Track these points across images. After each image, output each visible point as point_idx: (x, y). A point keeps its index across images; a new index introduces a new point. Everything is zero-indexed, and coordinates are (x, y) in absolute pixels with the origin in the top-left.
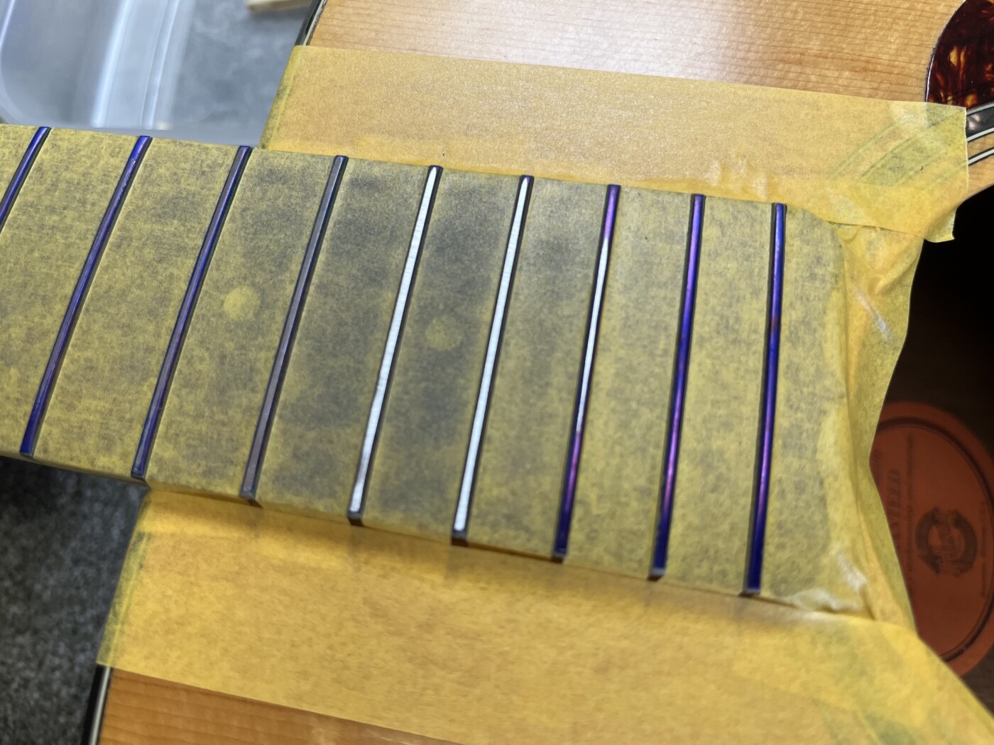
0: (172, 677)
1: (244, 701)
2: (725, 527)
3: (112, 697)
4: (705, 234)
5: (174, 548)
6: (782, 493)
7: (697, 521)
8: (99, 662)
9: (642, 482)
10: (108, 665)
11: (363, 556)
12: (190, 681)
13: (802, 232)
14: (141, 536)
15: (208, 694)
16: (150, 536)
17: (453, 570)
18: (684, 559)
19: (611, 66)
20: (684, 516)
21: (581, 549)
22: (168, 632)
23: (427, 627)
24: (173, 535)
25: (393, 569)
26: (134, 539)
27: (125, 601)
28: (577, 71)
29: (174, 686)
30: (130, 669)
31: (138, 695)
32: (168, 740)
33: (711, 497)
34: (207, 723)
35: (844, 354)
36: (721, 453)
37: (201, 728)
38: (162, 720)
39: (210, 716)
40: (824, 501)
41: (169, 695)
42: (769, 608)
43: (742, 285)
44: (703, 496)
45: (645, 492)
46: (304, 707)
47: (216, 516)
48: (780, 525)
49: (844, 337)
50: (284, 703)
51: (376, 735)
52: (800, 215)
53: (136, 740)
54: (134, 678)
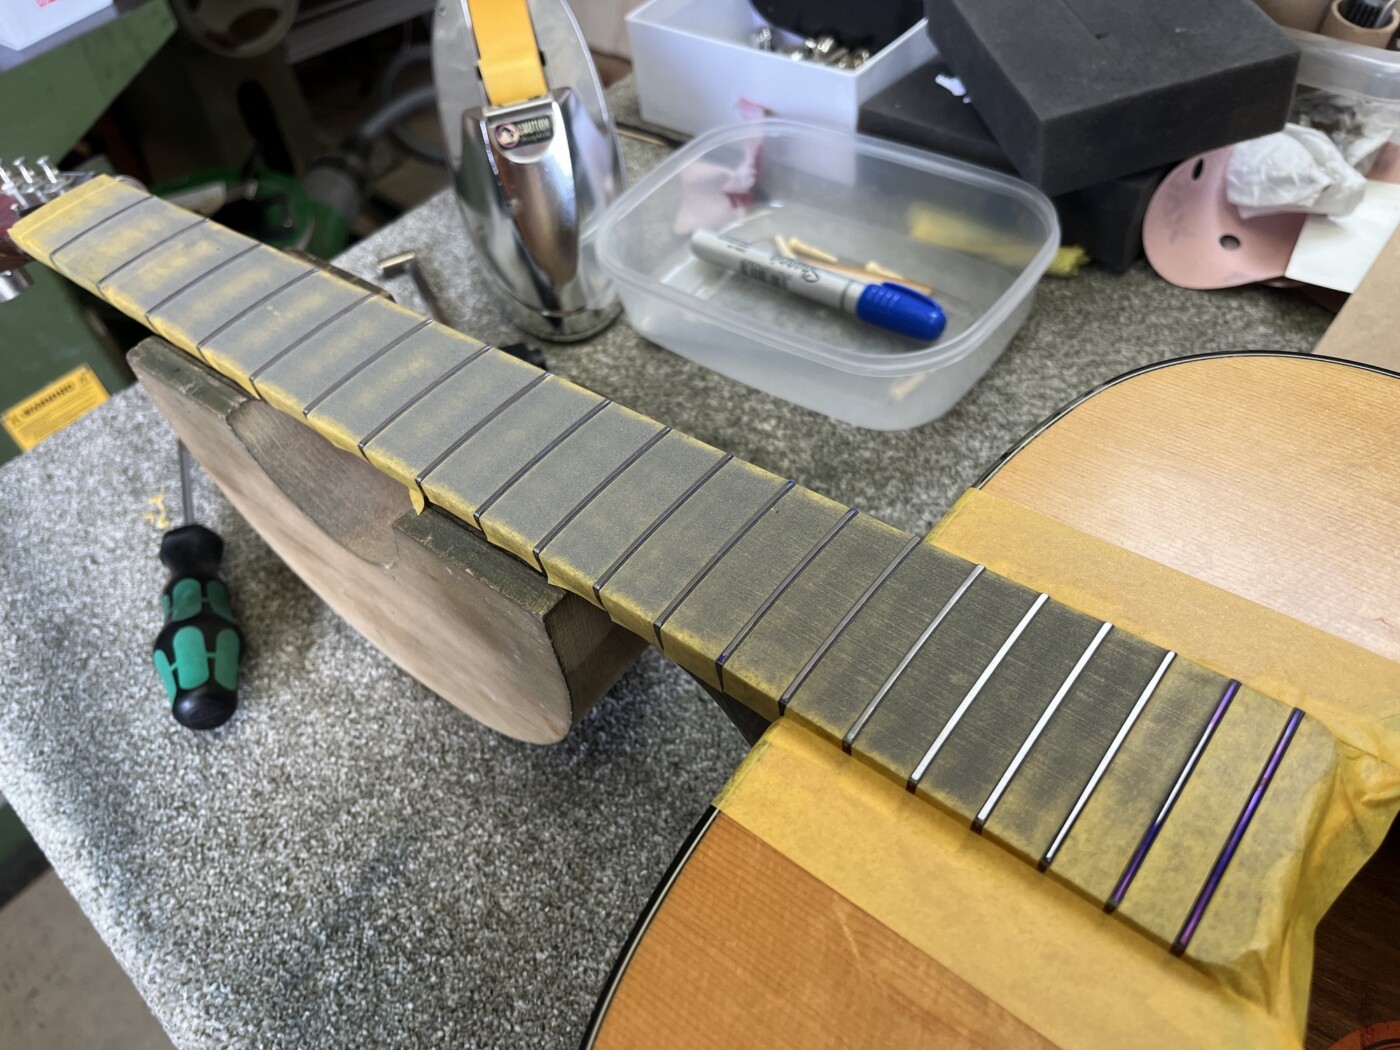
0: (756, 832)
1: (797, 866)
2: (1174, 897)
3: (714, 827)
4: (1232, 707)
5: (784, 758)
6: (1226, 895)
7: (1154, 884)
8: (714, 805)
9: (1122, 843)
10: (719, 808)
11: (906, 815)
12: (766, 839)
13: (1311, 735)
14: (765, 743)
15: (775, 852)
16: (771, 745)
17: (965, 847)
18: (1137, 904)
19: (1202, 576)
20: (1145, 877)
21: (1062, 866)
22: (762, 805)
23: (934, 876)
24: (785, 750)
25: (923, 831)
26: (760, 741)
27: (742, 777)
28: (1173, 570)
29: (755, 838)
30: (732, 816)
31: (730, 833)
32: (739, 867)
33: (1171, 874)
34: (767, 868)
35: (1313, 826)
36: (1189, 849)
37: (763, 869)
38: (740, 854)
39: (771, 865)
40: (1257, 912)
41: (750, 841)
42: (1190, 970)
43: (1247, 750)
44: (1165, 871)
45: (1122, 851)
46: (834, 887)
47: (818, 749)
48: (1217, 914)
49: (1317, 815)
50: (822, 878)
51: (874, 924)
52: (1314, 723)
53: (719, 859)
54: (732, 823)
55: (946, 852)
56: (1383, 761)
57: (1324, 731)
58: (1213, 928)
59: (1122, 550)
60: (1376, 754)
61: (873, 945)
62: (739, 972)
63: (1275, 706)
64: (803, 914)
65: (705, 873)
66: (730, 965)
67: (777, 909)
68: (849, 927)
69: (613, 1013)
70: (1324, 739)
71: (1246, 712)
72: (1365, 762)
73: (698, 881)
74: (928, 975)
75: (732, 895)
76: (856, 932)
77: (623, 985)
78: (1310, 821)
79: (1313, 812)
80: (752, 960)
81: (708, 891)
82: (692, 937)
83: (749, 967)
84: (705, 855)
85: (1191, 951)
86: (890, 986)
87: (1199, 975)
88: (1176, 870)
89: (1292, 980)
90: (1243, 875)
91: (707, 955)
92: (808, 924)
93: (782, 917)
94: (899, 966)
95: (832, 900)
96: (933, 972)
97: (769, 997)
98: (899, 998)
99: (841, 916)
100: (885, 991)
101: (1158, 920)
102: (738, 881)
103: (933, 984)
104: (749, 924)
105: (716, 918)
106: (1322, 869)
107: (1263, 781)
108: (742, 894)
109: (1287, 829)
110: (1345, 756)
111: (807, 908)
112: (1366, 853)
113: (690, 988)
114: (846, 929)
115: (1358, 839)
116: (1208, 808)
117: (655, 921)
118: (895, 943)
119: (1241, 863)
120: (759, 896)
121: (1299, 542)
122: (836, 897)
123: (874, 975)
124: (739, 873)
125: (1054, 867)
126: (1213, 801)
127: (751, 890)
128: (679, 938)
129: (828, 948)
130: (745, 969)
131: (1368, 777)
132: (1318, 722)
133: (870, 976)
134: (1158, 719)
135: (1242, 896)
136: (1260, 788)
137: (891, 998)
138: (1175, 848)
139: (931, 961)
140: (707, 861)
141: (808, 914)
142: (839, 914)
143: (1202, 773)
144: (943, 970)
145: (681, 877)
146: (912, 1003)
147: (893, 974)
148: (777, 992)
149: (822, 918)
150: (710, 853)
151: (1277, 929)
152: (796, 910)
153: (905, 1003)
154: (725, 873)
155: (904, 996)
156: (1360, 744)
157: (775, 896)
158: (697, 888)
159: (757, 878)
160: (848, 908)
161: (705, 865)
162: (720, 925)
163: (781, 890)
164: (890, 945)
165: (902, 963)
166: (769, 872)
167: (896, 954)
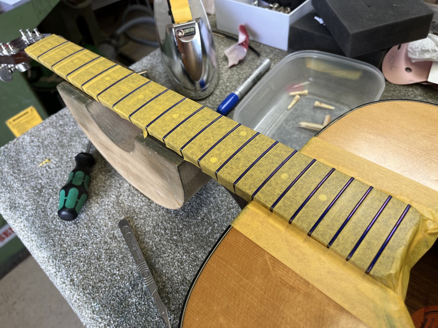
0: (243, 233)
1: (255, 243)
2: (368, 257)
3: (230, 231)
4: (389, 203)
5: (252, 212)
6: (383, 257)
7: (362, 253)
9: (353, 241)
10: (232, 226)
11: (288, 230)
12: (246, 235)
13: (412, 213)
14: (247, 208)
15: (248, 239)
16: (249, 208)
17: (305, 240)
18: (356, 258)
19: (383, 165)
20: (359, 251)
21: (334, 247)
22: (245, 225)
23: (295, 248)
24: (253, 210)
25: (293, 235)
26: (245, 207)
27: (240, 217)
28: (374, 163)
29: (242, 235)
30: (236, 228)
31: (235, 233)
32: (237, 243)
33: (367, 250)
34: (246, 243)
35: (411, 239)
36: (373, 243)
38: (238, 239)
40: (393, 262)
41: (241, 235)
42: (371, 278)
43: (393, 216)
44: (365, 249)
45: (353, 243)
46: (265, 250)
47: (263, 210)
48: (380, 262)
49: (413, 236)
50: (262, 247)
51: (277, 261)
52: (414, 209)
53: (232, 240)
54: (236, 230)
55: (300, 241)
56: (434, 222)
57: (417, 211)
58: (378, 266)
59: (359, 157)
60: (432, 219)
61: (276, 267)
62: (236, 272)
63: (402, 204)
64: (256, 257)
65: (227, 244)
66: (234, 271)
67: (248, 255)
68: (269, 261)
69: (198, 282)
70: (416, 214)
71: (393, 205)
72: (429, 222)
73: (225, 246)
74: (292, 276)
75: (235, 251)
76: (271, 263)
77: (201, 274)
78: (411, 237)
79: (412, 235)
80: (240, 269)
81: (228, 249)
82: (222, 262)
83: (239, 271)
84: (228, 239)
85: (371, 273)
86: (281, 278)
87: (373, 279)
88: (369, 249)
89: (402, 283)
90: (389, 252)
91: (227, 267)
92: (257, 260)
93: (250, 257)
94: (284, 273)
95: (265, 253)
96: (294, 275)
97: (244, 280)
98: (283, 282)
99: (267, 258)
100: (279, 280)
101: (362, 263)
102: (237, 246)
103: (294, 278)
104: (240, 259)
105: (230, 257)
106: (413, 252)
107: (397, 225)
108: (238, 250)
109: (403, 239)
110: (423, 219)
111: (257, 255)
112: (427, 248)
113: (221, 276)
115: (425, 244)
116: (380, 232)
117: (212, 257)
118: (283, 267)
119: (388, 248)
120: (243, 251)
121: (414, 157)
122: (266, 253)
123: (276, 275)
124: (237, 244)
125: (332, 247)
126: (381, 230)
127: (241, 249)
128: (219, 262)
129: (263, 267)
130: (238, 271)
131: (430, 226)
132: (415, 209)
133: (275, 275)
135: (388, 257)
136: (396, 227)
137: (281, 282)
138: (369, 243)
139: (293, 272)
140: (228, 241)
141: (257, 257)
142: (266, 257)
143: (378, 222)
144: (296, 274)
145: (220, 245)
146: (287, 283)
147: (282, 275)
148: (247, 278)
149: (261, 258)
150: (229, 238)
151: (398, 268)
152: (254, 256)
153: (285, 283)
154: (233, 244)
155: (285, 281)
156: (428, 217)
157: (248, 252)
158: (225, 248)
159: (242, 246)
160: (270, 256)
161: (227, 242)
162: (231, 259)
163: (250, 250)
164: (281, 267)
165: (285, 272)
166: (246, 245)
167: (283, 269)
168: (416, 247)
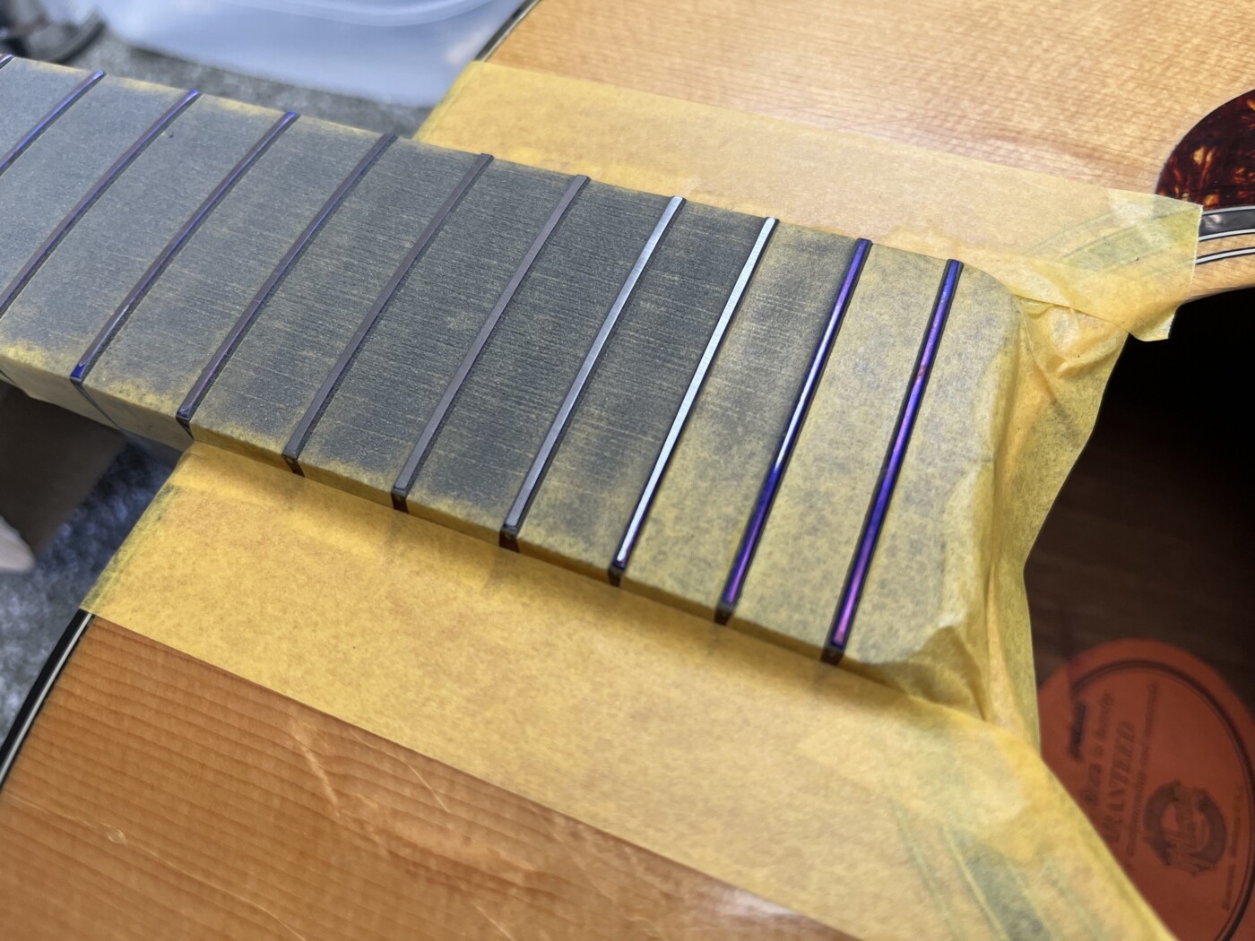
0: (154, 636)
1: (226, 675)
2: (816, 574)
3: (83, 646)
4: (863, 277)
5: (200, 506)
6: (892, 552)
7: (784, 562)
8: (83, 607)
9: (730, 510)
10: (91, 611)
11: (400, 548)
12: (173, 643)
13: (975, 293)
14: (168, 490)
15: (189, 660)
16: (179, 491)
17: (497, 576)
18: (761, 599)
20: (770, 556)
21: (642, 569)
22: (165, 589)
23: (450, 634)
24: (203, 493)
25: (430, 567)
26: (161, 489)
27: (132, 549)
29: (153, 646)
30: (112, 619)
31: (111, 648)
32: (128, 700)
33: (807, 540)
34: (177, 690)
35: (999, 419)
36: (828, 495)
37: (169, 695)
38: (127, 679)
39: (182, 684)
40: (941, 567)
41: (145, 653)
42: (854, 681)
43: (893, 331)
44: (797, 538)
45: (730, 522)
46: (289, 693)
48: (883, 584)
49: (1003, 403)
50: (268, 684)
51: (359, 738)
52: (976, 275)
53: (93, 697)
54: (115, 630)
55: (469, 591)
56: (1078, 312)
57: (994, 284)
58: (880, 607)
60: (1067, 304)
61: (359, 773)
63: (922, 264)
64: (238, 754)
65: (69, 724)
66: (118, 873)
67: (194, 754)
68: (317, 754)
70: (995, 294)
71: (883, 280)
72: (1054, 317)
73: (58, 742)
74: (452, 800)
75: (116, 751)
76: (326, 760)
78: (995, 414)
79: (998, 399)
80: (155, 853)
81: (76, 754)
83: (151, 868)
84: (70, 694)
85: (852, 652)
86: (391, 836)
87: (871, 685)
88: (814, 531)
89: (1007, 657)
90: (913, 515)
91: (79, 864)
92: (248, 768)
93: (204, 766)
94: (403, 797)
95: (287, 716)
96: (461, 795)
98: (406, 852)
99: (303, 738)
100: (383, 847)
101: (796, 617)
102: (126, 723)
103: (461, 813)
104: (147, 794)
105: (91, 797)
106: (1019, 480)
107: (922, 371)
108: (134, 744)
109: (964, 433)
110: (1026, 313)
111: (244, 741)
112: (1076, 445)
114: (311, 757)
115: (1062, 428)
116: (850, 428)
118: (395, 761)
119: (908, 499)
120: (164, 741)
122: (292, 710)
123: (361, 823)
124: (128, 710)
125: (632, 573)
126: (854, 417)
127: (148, 735)
129: (284, 799)
131: (1061, 337)
132: (983, 273)
133: (354, 827)
134: (762, 316)
135: (916, 548)
136: (918, 381)
138: (808, 498)
139: (455, 775)
140: (73, 704)
141: (246, 749)
142: (298, 737)
144: (474, 783)
145: (30, 741)
146: (428, 854)
147: (395, 813)
149: (271, 751)
150: (78, 691)
151: (974, 587)
152: (226, 749)
153: (418, 858)
154: (103, 717)
155: (415, 846)
156: (1042, 295)
157: (191, 736)
158: (57, 754)
159: (158, 713)
160: (313, 725)
161: (70, 712)
163: (200, 721)
164: (387, 767)
165: (408, 791)
166: (179, 698)
167: (397, 779)
168: (1028, 453)
